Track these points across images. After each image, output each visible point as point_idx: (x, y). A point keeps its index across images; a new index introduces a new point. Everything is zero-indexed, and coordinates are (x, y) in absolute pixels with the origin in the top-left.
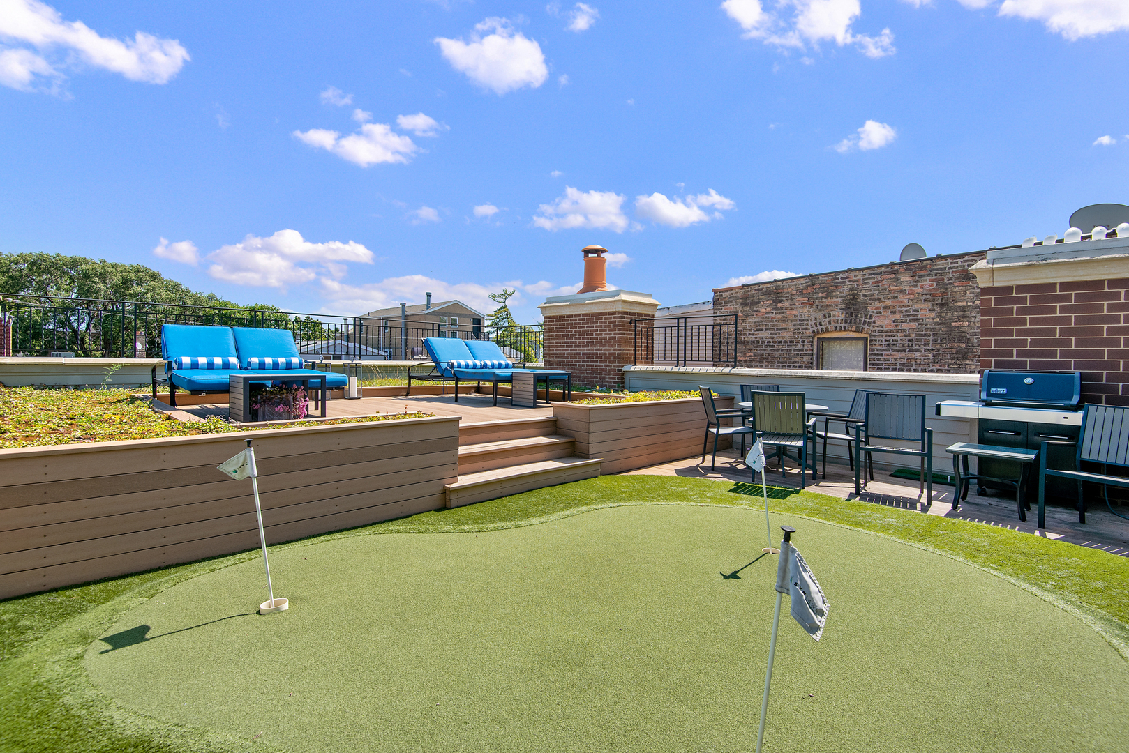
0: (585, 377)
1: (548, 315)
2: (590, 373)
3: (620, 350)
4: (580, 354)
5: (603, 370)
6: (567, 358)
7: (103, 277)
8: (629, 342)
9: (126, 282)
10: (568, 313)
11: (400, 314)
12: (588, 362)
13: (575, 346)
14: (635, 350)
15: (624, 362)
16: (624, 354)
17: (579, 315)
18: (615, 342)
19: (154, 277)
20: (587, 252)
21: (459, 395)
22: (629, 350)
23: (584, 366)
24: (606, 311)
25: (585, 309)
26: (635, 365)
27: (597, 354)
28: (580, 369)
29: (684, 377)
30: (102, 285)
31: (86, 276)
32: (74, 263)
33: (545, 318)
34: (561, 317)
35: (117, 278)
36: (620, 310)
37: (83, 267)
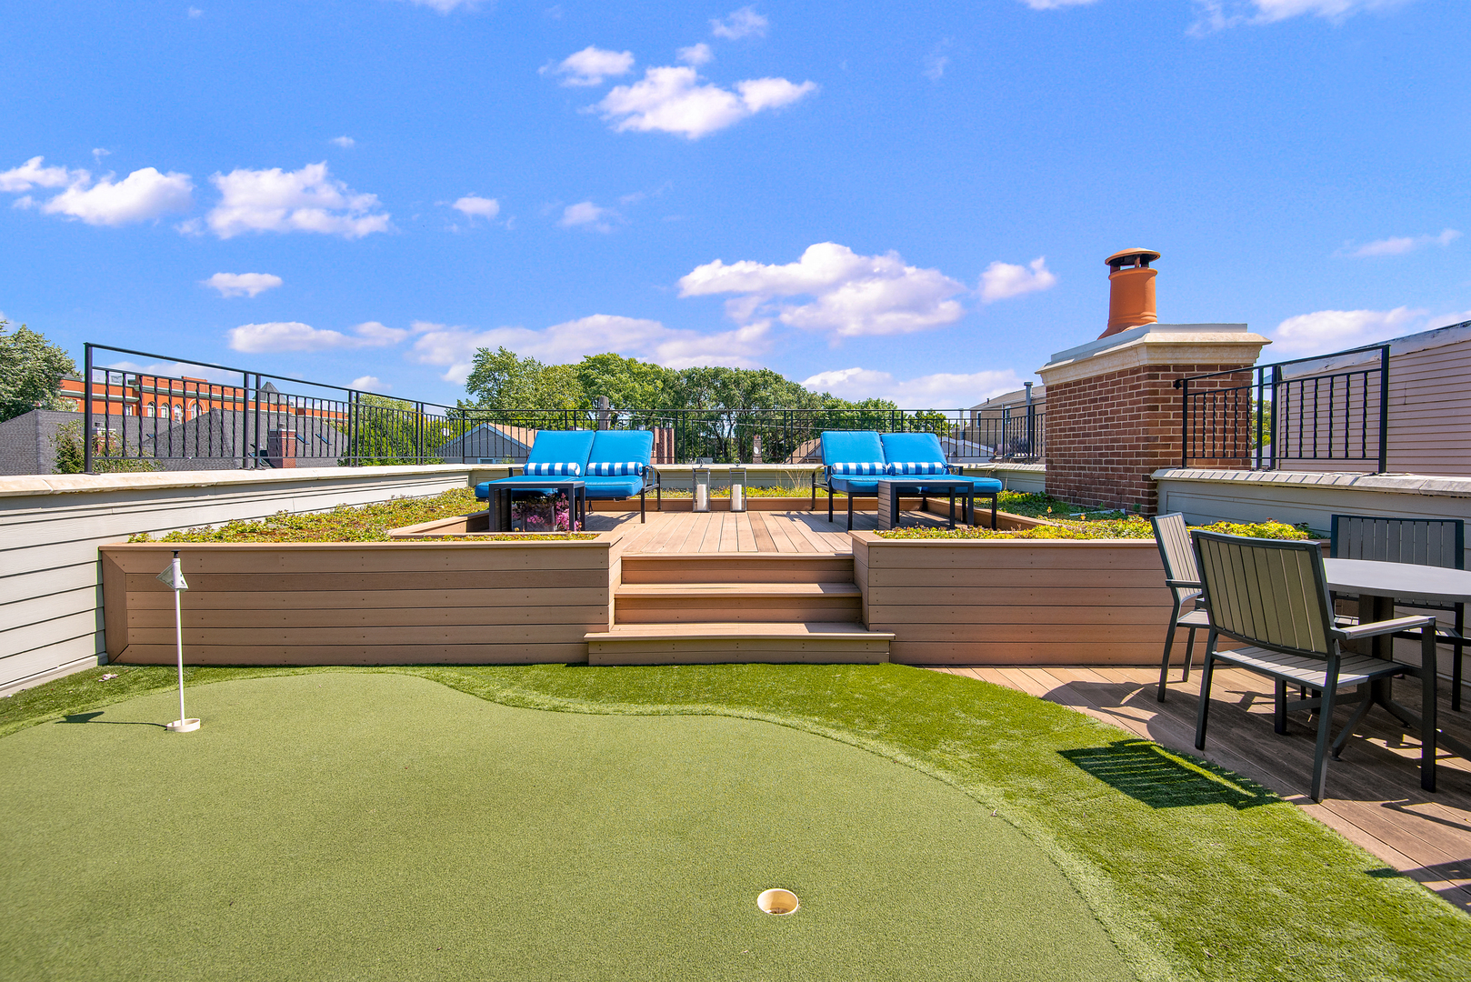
0: (1097, 490)
1: (1050, 384)
2: (1104, 483)
3: (1147, 439)
4: (1089, 448)
5: (1121, 477)
6: (1074, 455)
7: (737, 383)
8: (1172, 423)
9: (754, 387)
10: (1075, 378)
11: (1025, 399)
12: (1100, 462)
13: (1084, 435)
14: (1185, 439)
15: (1156, 463)
16: (1157, 446)
17: (1089, 380)
18: (1139, 424)
19: (777, 379)
20: (1116, 263)
21: (834, 512)
22: (1172, 439)
23: (1095, 469)
24: (1125, 367)
25: (1096, 368)
26: (1184, 467)
27: (1113, 448)
28: (1091, 476)
29: (1262, 494)
30: (736, 392)
31: (724, 385)
32: (717, 373)
33: (1048, 389)
34: (1067, 385)
35: (747, 384)
36: (1146, 362)
37: (723, 375)
